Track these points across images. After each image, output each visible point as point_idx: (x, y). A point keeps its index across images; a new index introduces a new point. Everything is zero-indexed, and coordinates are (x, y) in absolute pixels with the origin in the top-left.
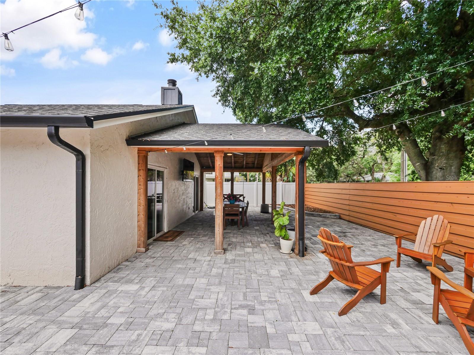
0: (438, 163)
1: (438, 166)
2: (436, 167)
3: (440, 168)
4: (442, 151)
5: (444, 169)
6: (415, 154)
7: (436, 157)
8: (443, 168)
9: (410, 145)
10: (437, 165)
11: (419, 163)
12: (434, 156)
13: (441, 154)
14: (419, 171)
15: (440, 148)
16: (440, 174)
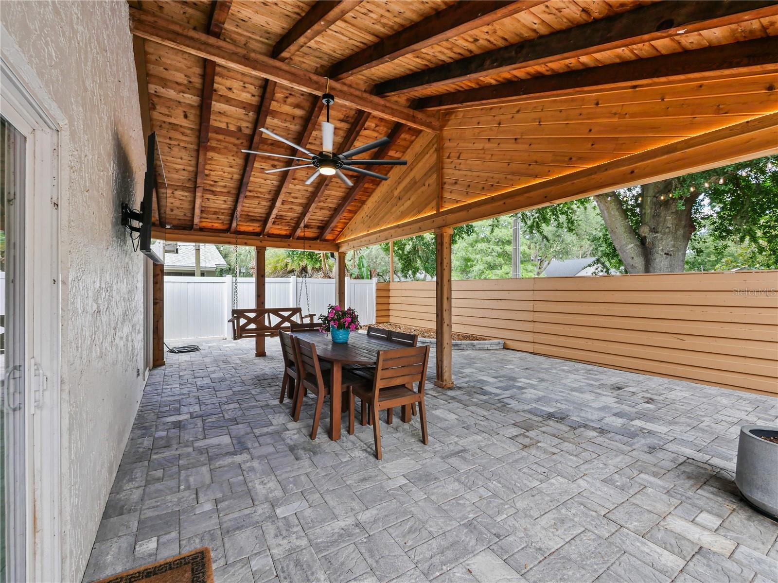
0: (663, 245)
1: (662, 250)
2: (660, 252)
3: (666, 254)
4: (668, 225)
5: (671, 255)
6: (625, 229)
7: (659, 235)
8: (670, 253)
9: (617, 213)
10: (661, 248)
11: (632, 245)
12: (657, 232)
13: (667, 230)
14: (633, 258)
15: (665, 220)
16: (666, 263)
